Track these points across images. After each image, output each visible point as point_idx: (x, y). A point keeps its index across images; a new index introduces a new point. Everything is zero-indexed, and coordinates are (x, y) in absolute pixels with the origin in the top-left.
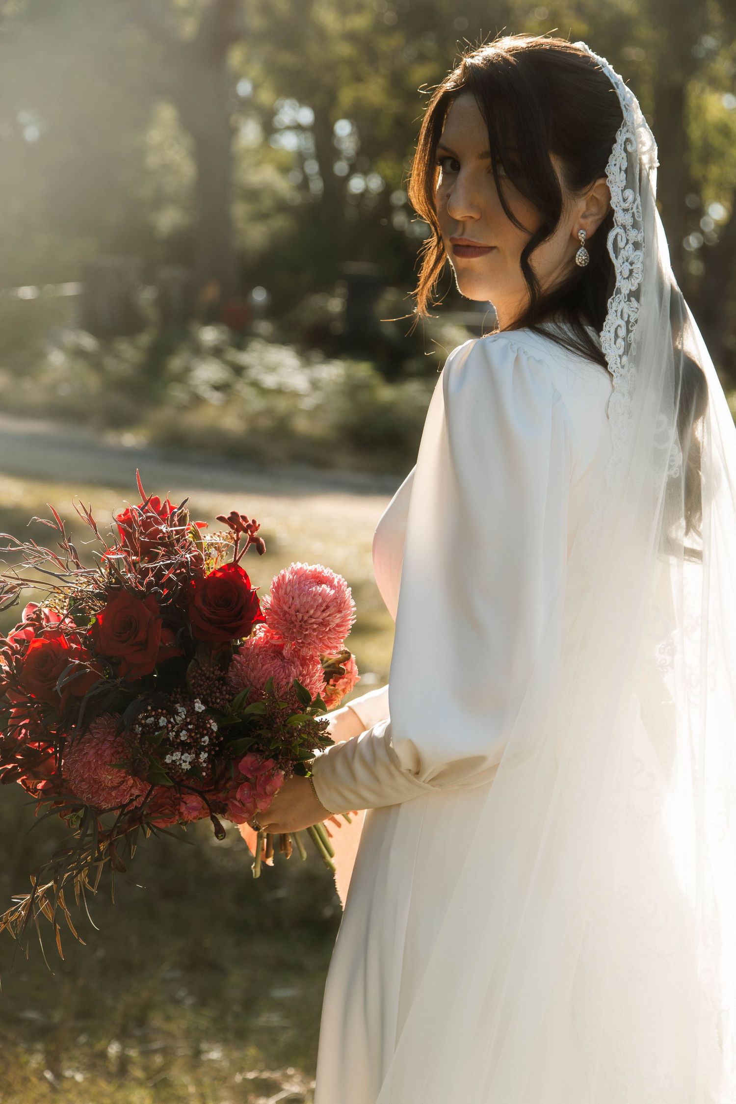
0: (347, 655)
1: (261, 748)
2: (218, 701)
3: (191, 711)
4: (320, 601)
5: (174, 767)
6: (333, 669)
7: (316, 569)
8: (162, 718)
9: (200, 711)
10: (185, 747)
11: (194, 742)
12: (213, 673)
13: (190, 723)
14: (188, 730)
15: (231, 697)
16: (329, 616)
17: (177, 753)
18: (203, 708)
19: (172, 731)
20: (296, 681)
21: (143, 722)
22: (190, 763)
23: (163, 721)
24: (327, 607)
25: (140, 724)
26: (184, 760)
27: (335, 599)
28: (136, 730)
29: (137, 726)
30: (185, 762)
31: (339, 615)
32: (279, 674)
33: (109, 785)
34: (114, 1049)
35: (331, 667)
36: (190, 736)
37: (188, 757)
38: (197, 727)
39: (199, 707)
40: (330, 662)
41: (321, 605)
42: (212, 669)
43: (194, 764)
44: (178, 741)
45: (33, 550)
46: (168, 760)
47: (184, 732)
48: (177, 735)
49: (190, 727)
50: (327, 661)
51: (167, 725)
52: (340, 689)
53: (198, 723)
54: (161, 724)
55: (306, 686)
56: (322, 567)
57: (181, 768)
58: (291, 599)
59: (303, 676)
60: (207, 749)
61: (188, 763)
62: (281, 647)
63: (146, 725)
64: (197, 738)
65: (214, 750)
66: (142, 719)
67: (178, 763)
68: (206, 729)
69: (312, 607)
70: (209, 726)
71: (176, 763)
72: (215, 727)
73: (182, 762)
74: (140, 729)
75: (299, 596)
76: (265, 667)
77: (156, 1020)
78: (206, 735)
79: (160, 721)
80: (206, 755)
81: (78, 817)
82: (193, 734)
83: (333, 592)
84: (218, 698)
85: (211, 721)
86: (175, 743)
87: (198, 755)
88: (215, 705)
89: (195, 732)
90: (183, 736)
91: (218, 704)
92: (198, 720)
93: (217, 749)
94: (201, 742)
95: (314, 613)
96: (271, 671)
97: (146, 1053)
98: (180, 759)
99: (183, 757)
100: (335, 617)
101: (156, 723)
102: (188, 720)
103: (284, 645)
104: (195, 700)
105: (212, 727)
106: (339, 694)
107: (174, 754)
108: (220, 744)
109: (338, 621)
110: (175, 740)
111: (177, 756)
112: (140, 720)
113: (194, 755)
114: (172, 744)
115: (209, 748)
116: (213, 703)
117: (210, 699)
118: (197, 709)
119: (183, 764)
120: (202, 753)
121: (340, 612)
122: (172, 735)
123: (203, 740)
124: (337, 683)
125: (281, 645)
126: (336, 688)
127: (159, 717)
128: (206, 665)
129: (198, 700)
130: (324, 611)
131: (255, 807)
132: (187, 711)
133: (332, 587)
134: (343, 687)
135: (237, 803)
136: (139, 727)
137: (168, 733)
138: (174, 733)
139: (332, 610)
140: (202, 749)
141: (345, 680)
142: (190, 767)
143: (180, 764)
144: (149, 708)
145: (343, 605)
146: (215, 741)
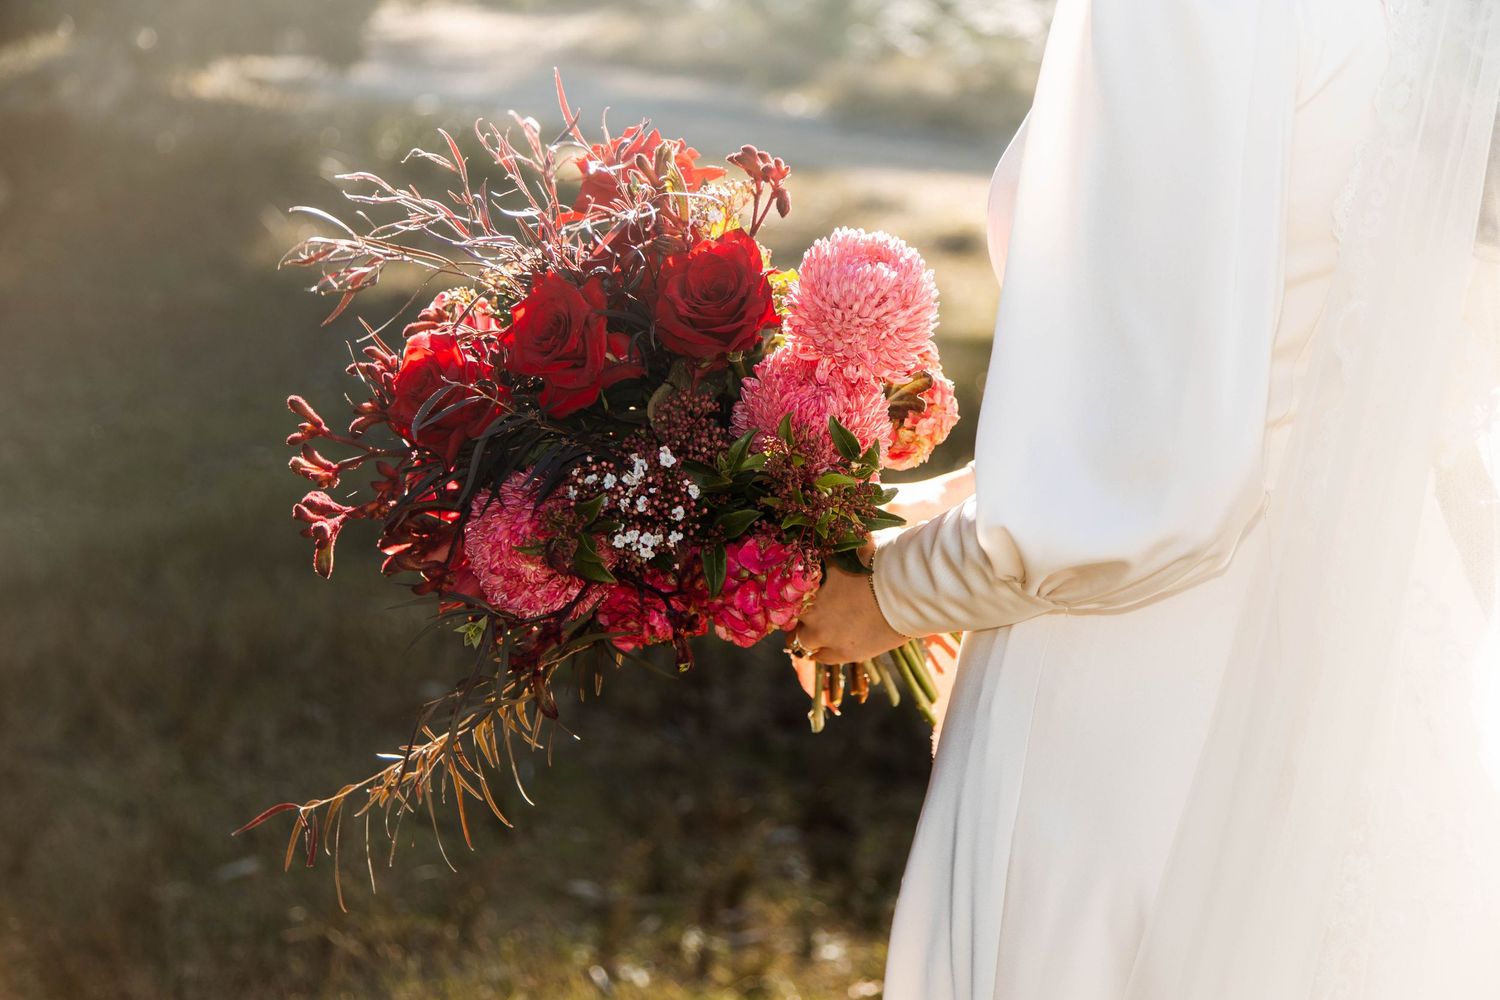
0: (926, 380)
1: (764, 527)
2: (704, 450)
3: (655, 466)
4: (872, 289)
5: (628, 554)
6: (908, 403)
7: (874, 238)
8: (609, 475)
9: (669, 465)
10: (644, 523)
11: (659, 515)
12: (700, 406)
13: (653, 485)
14: (650, 496)
15: (725, 445)
16: (887, 313)
17: (632, 532)
18: (673, 460)
19: (625, 497)
20: (836, 423)
21: (580, 481)
22: (653, 548)
23: (609, 481)
24: (884, 299)
25: (575, 484)
26: (645, 544)
27: (896, 286)
28: (571, 494)
29: (571, 488)
30: (645, 546)
31: (902, 314)
32: (808, 408)
33: (533, 580)
34: (692, 941)
35: (906, 398)
36: (651, 506)
37: (651, 540)
38: (665, 489)
39: (667, 458)
40: (904, 390)
41: (872, 296)
42: (697, 400)
43: (661, 551)
44: (635, 512)
45: (415, 203)
46: (619, 542)
47: (643, 499)
48: (633, 504)
49: (652, 490)
50: (898, 389)
51: (616, 487)
52: (922, 435)
53: (666, 485)
54: (607, 486)
55: (853, 428)
56: (887, 235)
57: (639, 557)
58: (824, 285)
59: (848, 411)
60: (681, 527)
61: (649, 549)
62: (814, 364)
63: (584, 486)
64: (664, 509)
65: (693, 527)
66: (577, 477)
67: (634, 549)
68: (680, 495)
69: (857, 299)
70: (684, 490)
71: (631, 547)
72: (694, 492)
73: (640, 546)
74: (576, 492)
75: (838, 283)
76: (786, 397)
77: (755, 902)
78: (680, 503)
79: (606, 480)
80: (680, 537)
81: (479, 629)
82: (656, 503)
83: (894, 275)
84: (705, 445)
85: (687, 482)
86: (630, 516)
87: (666, 536)
88: (698, 456)
89: (660, 500)
90: (641, 505)
91: (702, 454)
92: (665, 481)
93: (698, 526)
94: (670, 513)
95: (861, 308)
96: (795, 402)
97: (738, 947)
98: (638, 542)
99: (642, 539)
100: (896, 315)
101: (599, 484)
102: (650, 479)
103: (817, 361)
104: (661, 449)
105: (690, 492)
106: (922, 443)
107: (628, 533)
108: (703, 520)
109: (902, 323)
110: (630, 511)
111: (632, 536)
112: (574, 479)
113: (661, 536)
114: (624, 517)
115: (684, 527)
116: (695, 453)
117: (691, 448)
118: (663, 462)
119: (642, 550)
120: (673, 533)
121: (905, 307)
122: (624, 503)
123: (674, 511)
124: (917, 426)
125: (812, 362)
126: (917, 433)
127: (603, 474)
128: (689, 392)
129: (666, 447)
130: (878, 305)
131: (767, 619)
132: (649, 467)
133: (896, 266)
134: (928, 432)
135: (737, 614)
136: (574, 489)
137: (618, 501)
138: (628, 500)
139: (890, 305)
140: (673, 526)
141: (931, 420)
142: (653, 555)
143: (638, 550)
144: (589, 459)
145: (910, 297)
146: (693, 513)
